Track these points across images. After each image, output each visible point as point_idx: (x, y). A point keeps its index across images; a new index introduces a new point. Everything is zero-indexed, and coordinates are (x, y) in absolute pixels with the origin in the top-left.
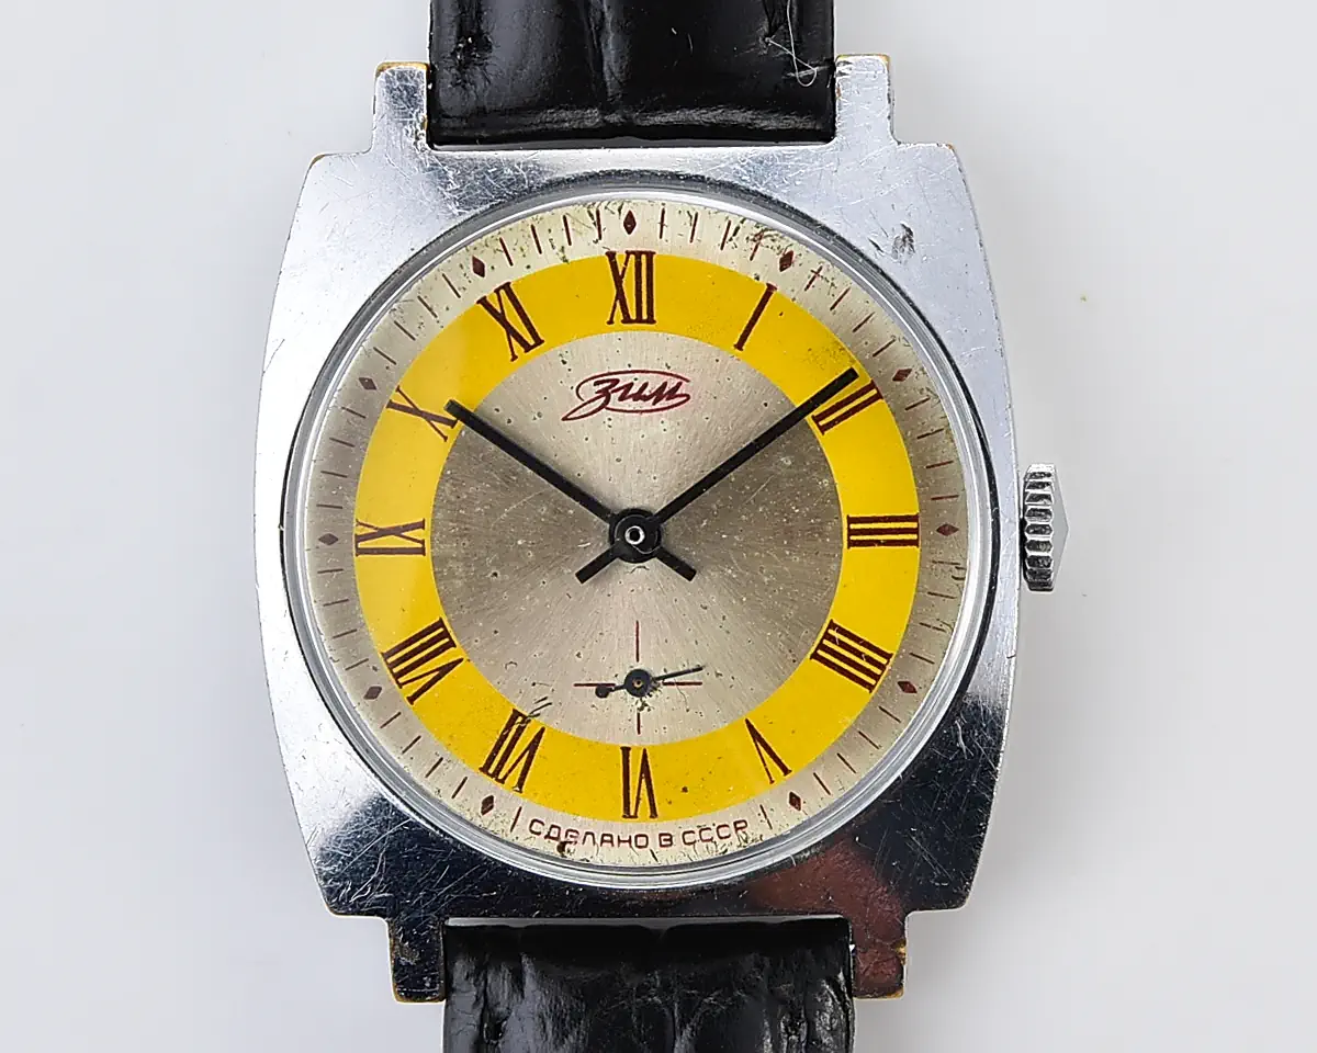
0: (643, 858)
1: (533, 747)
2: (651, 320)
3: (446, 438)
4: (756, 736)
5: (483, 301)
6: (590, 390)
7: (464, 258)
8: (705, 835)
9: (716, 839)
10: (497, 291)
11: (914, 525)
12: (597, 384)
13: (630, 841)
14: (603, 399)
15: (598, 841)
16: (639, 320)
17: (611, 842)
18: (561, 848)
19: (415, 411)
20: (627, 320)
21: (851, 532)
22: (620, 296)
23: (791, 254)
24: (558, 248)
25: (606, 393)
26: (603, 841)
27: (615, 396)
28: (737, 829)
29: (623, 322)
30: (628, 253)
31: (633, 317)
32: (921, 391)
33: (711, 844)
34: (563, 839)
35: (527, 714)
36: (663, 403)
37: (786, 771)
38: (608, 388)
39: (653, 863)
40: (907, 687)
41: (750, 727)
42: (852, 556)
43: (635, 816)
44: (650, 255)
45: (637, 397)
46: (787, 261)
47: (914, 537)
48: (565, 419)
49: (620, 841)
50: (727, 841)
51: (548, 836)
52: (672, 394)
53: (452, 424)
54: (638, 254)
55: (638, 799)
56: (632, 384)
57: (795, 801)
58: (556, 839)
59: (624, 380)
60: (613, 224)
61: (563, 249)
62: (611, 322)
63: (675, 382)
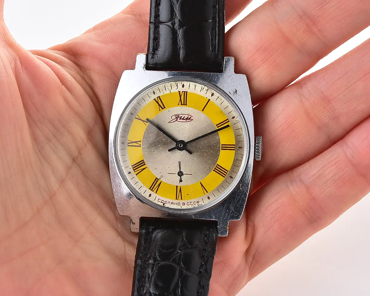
0: (179, 207)
1: (159, 185)
2: (186, 105)
3: (146, 125)
4: (202, 185)
6: (174, 117)
7: (151, 91)
8: (191, 203)
11: (234, 146)
12: (175, 116)
14: (176, 119)
15: (171, 204)
16: (184, 104)
17: (173, 204)
19: (140, 119)
20: (182, 104)
21: (222, 147)
22: (181, 100)
23: (213, 93)
24: (169, 90)
25: (177, 118)
27: (179, 119)
28: (197, 203)
30: (183, 92)
32: (237, 121)
33: (192, 205)
34: (164, 203)
35: (158, 178)
36: (188, 120)
37: (207, 192)
38: (177, 117)
39: (181, 208)
40: (231, 177)
41: (201, 183)
42: (222, 151)
43: (178, 199)
44: (187, 92)
45: (183, 119)
46: (213, 95)
47: (234, 149)
48: (169, 122)
50: (195, 205)
51: (161, 202)
52: (189, 119)
55: (179, 196)
56: (182, 117)
57: (209, 198)
59: (180, 116)
61: (170, 90)
62: (178, 105)
63: (190, 117)
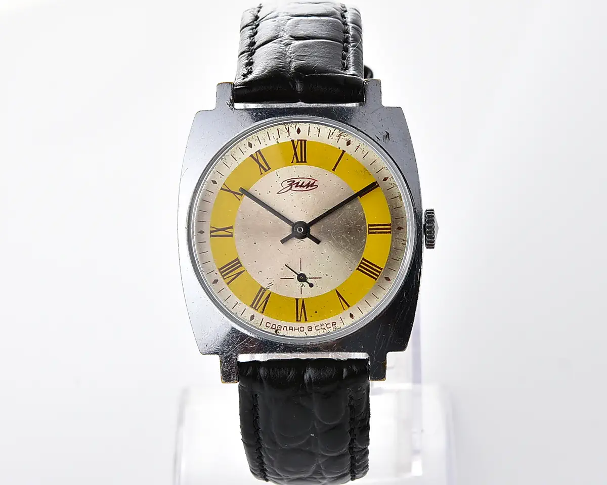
0: (303, 334)
1: (267, 299)
2: (305, 162)
3: (239, 200)
5: (252, 156)
6: (286, 184)
7: (245, 141)
8: (323, 327)
9: (326, 328)
10: (256, 152)
11: (390, 227)
12: (288, 182)
13: (298, 329)
14: (290, 187)
15: (288, 329)
16: (302, 162)
17: (292, 329)
18: (276, 331)
19: (229, 191)
20: (298, 161)
21: (369, 229)
22: (296, 154)
23: (350, 141)
25: (291, 185)
26: (289, 329)
27: (294, 186)
28: (333, 325)
29: (297, 162)
31: (300, 161)
32: (391, 184)
33: (324, 330)
34: (276, 329)
35: (265, 288)
36: (309, 188)
38: (292, 183)
39: (306, 336)
41: (337, 292)
42: (369, 236)
44: (305, 141)
45: (301, 186)
47: (390, 231)
48: (278, 193)
49: (295, 329)
50: (330, 329)
51: (272, 328)
52: (312, 185)
53: (241, 195)
54: (301, 141)
55: (301, 315)
56: (299, 182)
57: (351, 316)
58: (275, 329)
59: (297, 181)
60: (293, 131)
62: (292, 162)
63: (313, 181)
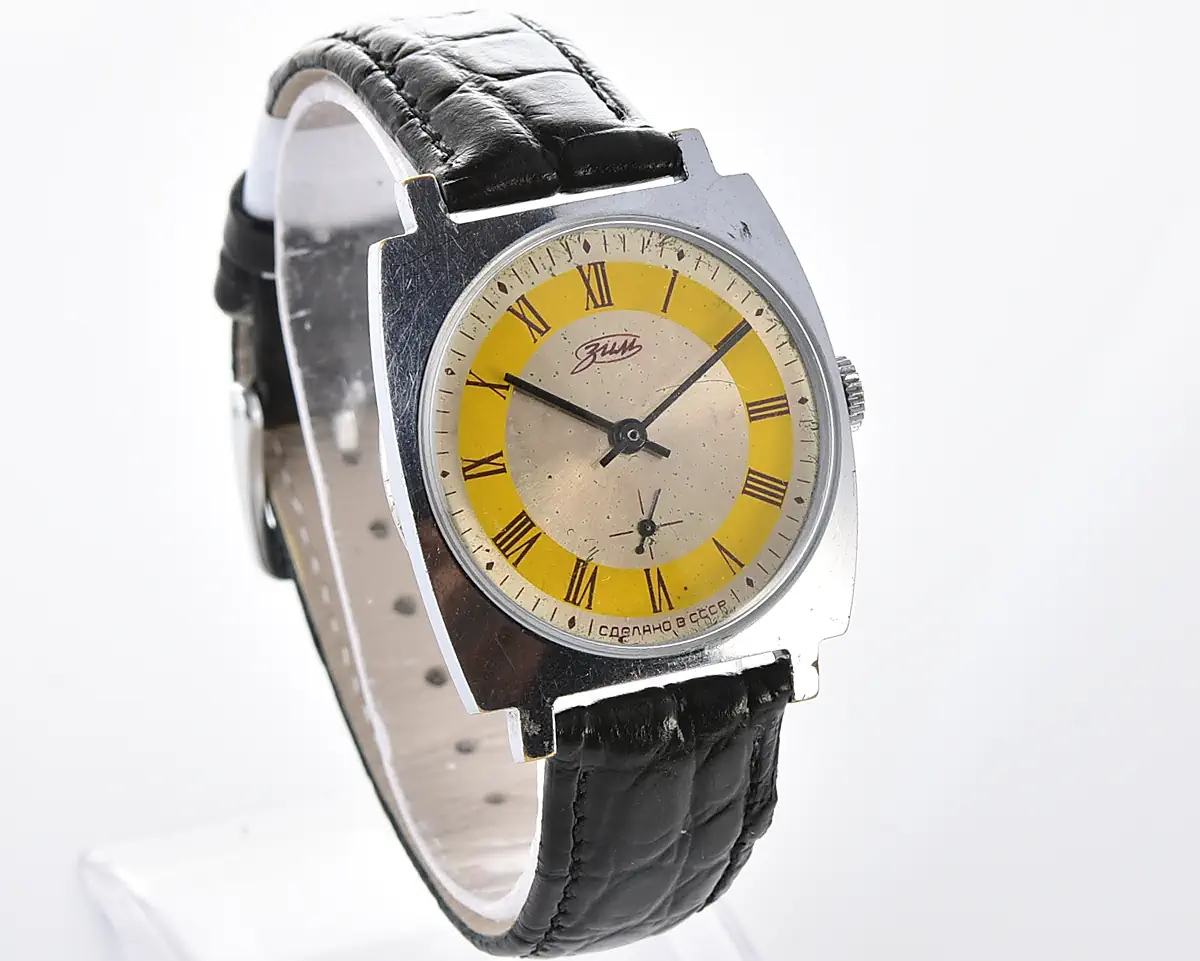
1: (593, 579)
2: (610, 304)
3: (505, 398)
4: (720, 548)
5: (510, 309)
6: (583, 353)
9: (710, 615)
10: (517, 301)
12: (586, 348)
13: (660, 628)
14: (592, 357)
15: (641, 631)
16: (603, 305)
17: (649, 630)
18: (621, 640)
19: (484, 384)
22: (590, 292)
23: (682, 251)
24: (548, 268)
25: (593, 353)
27: (599, 354)
29: (595, 307)
31: (600, 303)
34: (620, 635)
35: (585, 559)
36: (628, 353)
37: (742, 566)
38: (595, 350)
41: (716, 543)
43: (660, 611)
44: (602, 264)
45: (611, 352)
46: (681, 255)
48: (572, 373)
49: (654, 629)
51: (611, 636)
52: (632, 347)
53: (507, 388)
54: (595, 264)
55: (660, 600)
58: (617, 636)
60: (577, 249)
61: (551, 269)
62: (587, 309)
63: (631, 339)
